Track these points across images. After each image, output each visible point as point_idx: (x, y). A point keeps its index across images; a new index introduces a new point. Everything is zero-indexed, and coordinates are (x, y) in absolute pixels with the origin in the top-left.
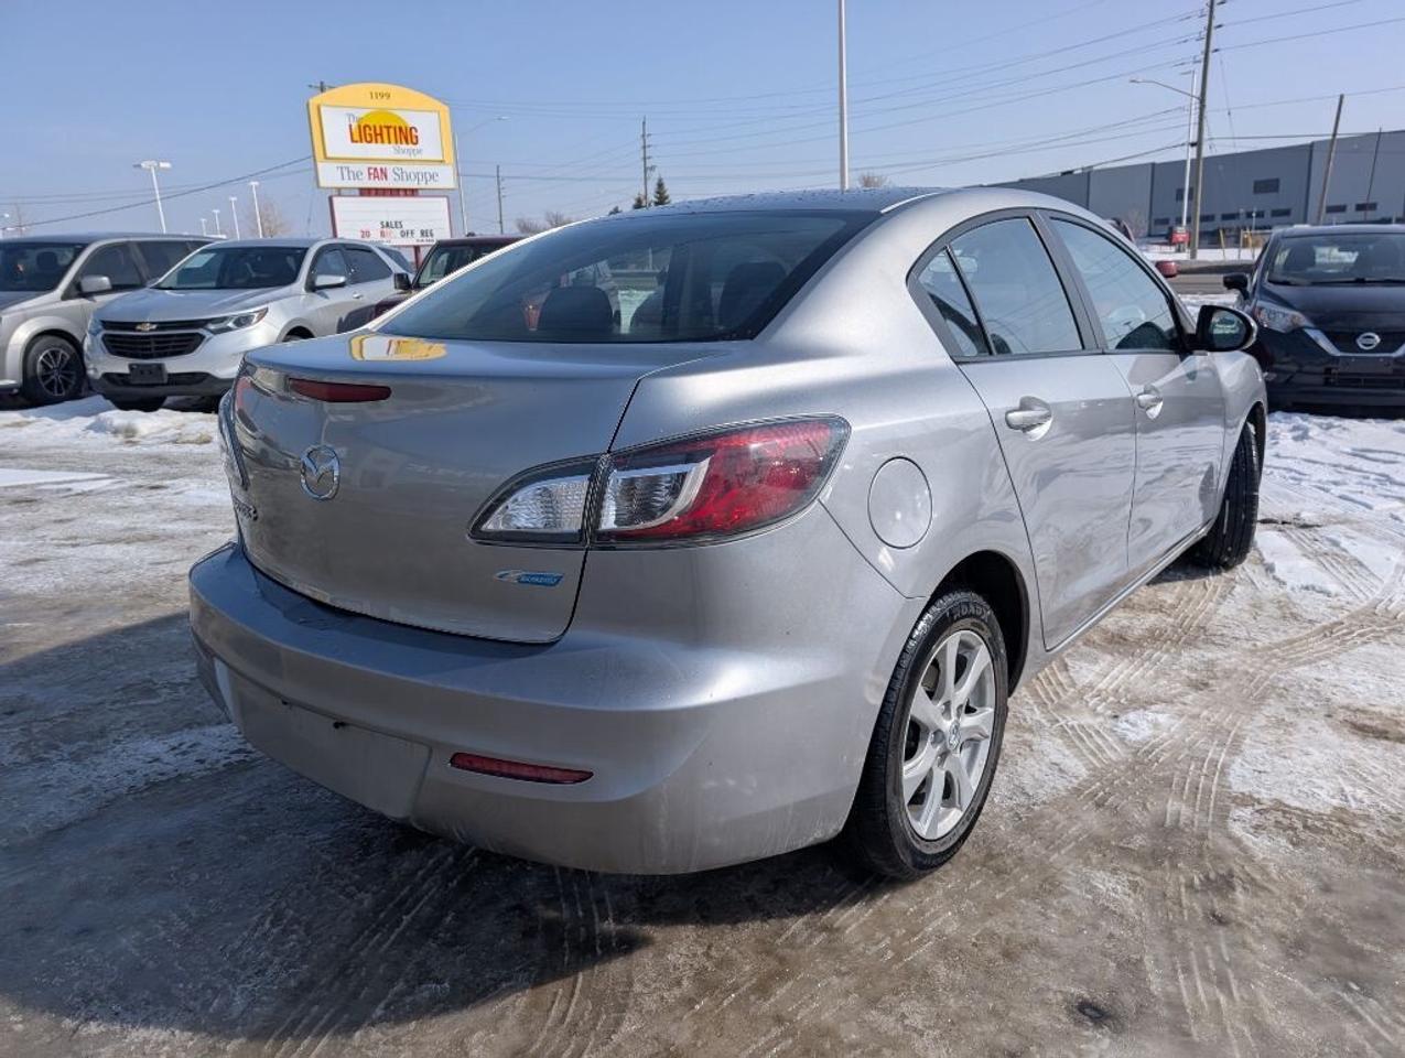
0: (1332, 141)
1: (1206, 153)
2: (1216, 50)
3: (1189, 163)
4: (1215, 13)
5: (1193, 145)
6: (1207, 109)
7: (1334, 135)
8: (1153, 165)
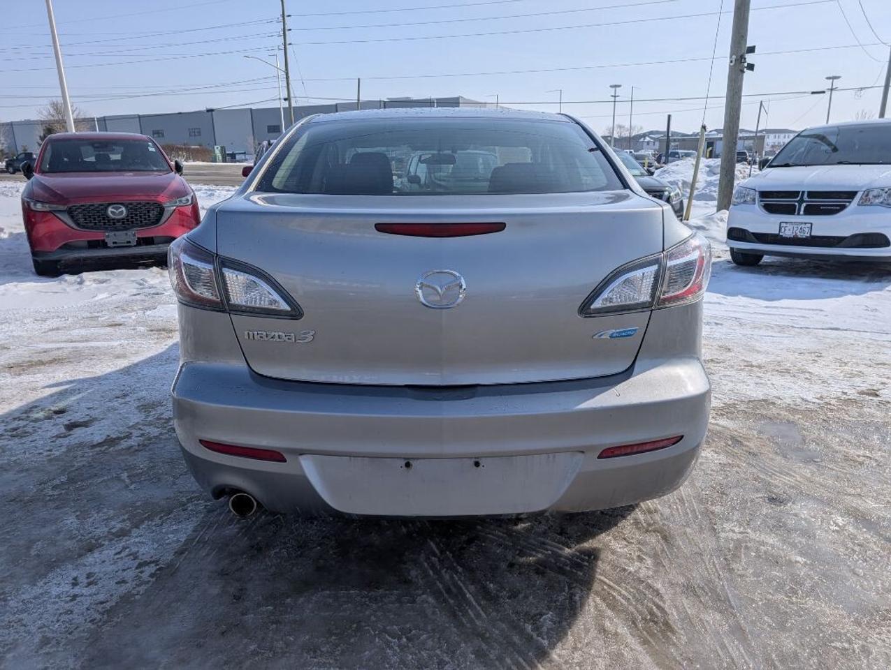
0: (358, 103)
1: (294, 105)
2: (290, 44)
3: (282, 109)
4: (286, 22)
5: (285, 99)
6: (290, 79)
7: (358, 100)
8: (251, 110)
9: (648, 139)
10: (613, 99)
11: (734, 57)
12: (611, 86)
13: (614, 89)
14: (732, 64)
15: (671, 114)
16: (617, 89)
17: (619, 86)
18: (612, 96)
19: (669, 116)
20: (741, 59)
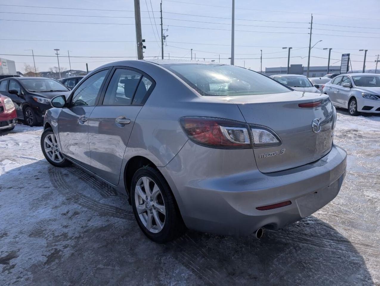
9: (70, 73)
10: (56, 55)
11: (139, 43)
12: (55, 50)
13: (56, 51)
14: (138, 46)
15: (87, 63)
16: (58, 51)
17: (58, 50)
18: (56, 54)
19: (87, 64)
20: (141, 44)
